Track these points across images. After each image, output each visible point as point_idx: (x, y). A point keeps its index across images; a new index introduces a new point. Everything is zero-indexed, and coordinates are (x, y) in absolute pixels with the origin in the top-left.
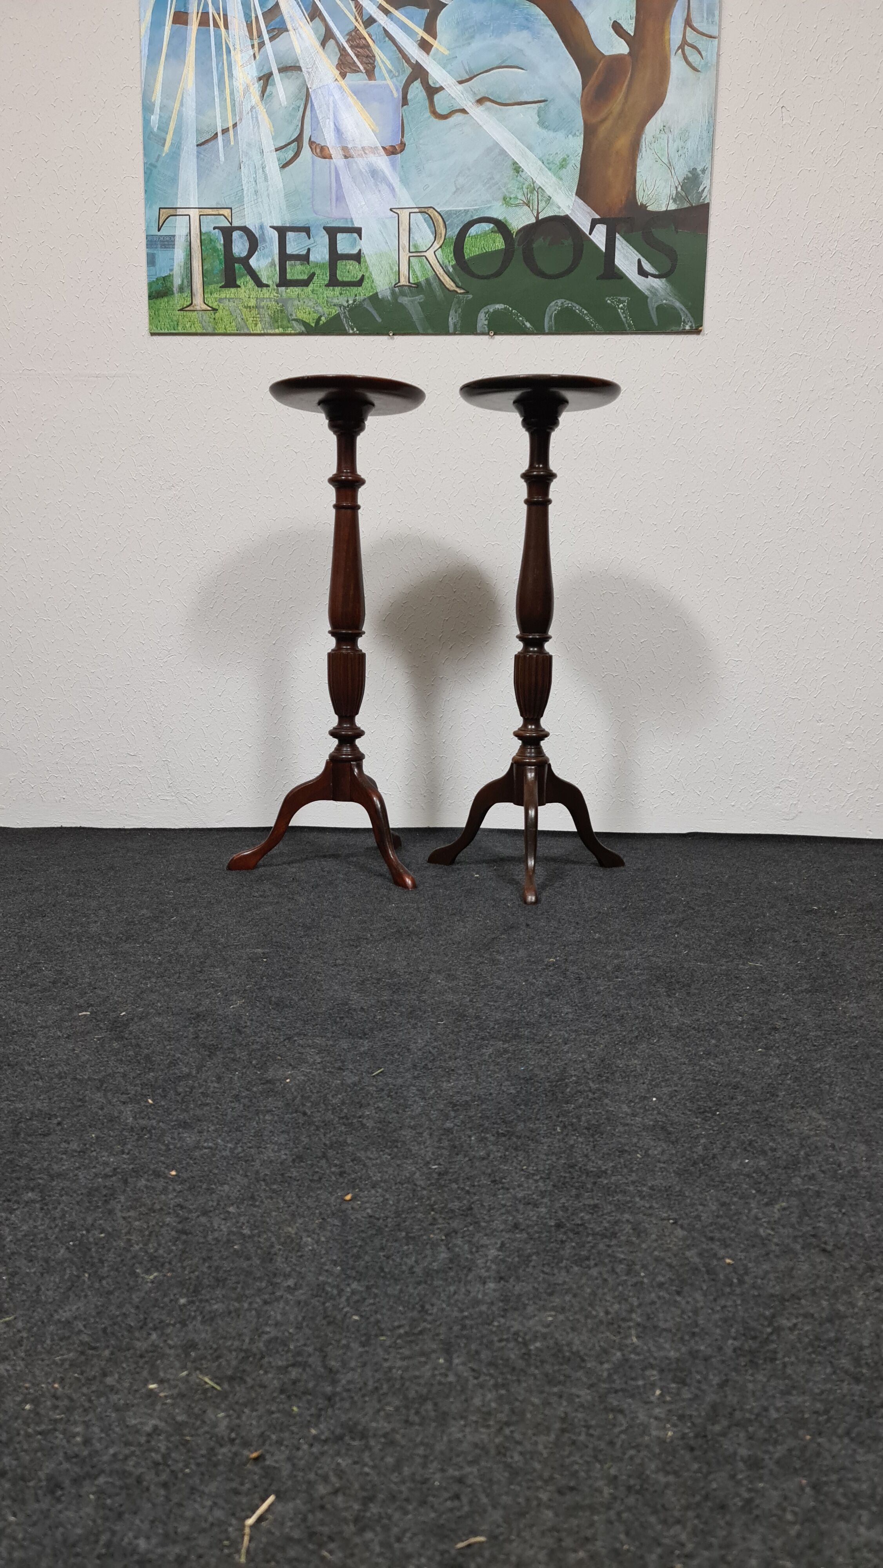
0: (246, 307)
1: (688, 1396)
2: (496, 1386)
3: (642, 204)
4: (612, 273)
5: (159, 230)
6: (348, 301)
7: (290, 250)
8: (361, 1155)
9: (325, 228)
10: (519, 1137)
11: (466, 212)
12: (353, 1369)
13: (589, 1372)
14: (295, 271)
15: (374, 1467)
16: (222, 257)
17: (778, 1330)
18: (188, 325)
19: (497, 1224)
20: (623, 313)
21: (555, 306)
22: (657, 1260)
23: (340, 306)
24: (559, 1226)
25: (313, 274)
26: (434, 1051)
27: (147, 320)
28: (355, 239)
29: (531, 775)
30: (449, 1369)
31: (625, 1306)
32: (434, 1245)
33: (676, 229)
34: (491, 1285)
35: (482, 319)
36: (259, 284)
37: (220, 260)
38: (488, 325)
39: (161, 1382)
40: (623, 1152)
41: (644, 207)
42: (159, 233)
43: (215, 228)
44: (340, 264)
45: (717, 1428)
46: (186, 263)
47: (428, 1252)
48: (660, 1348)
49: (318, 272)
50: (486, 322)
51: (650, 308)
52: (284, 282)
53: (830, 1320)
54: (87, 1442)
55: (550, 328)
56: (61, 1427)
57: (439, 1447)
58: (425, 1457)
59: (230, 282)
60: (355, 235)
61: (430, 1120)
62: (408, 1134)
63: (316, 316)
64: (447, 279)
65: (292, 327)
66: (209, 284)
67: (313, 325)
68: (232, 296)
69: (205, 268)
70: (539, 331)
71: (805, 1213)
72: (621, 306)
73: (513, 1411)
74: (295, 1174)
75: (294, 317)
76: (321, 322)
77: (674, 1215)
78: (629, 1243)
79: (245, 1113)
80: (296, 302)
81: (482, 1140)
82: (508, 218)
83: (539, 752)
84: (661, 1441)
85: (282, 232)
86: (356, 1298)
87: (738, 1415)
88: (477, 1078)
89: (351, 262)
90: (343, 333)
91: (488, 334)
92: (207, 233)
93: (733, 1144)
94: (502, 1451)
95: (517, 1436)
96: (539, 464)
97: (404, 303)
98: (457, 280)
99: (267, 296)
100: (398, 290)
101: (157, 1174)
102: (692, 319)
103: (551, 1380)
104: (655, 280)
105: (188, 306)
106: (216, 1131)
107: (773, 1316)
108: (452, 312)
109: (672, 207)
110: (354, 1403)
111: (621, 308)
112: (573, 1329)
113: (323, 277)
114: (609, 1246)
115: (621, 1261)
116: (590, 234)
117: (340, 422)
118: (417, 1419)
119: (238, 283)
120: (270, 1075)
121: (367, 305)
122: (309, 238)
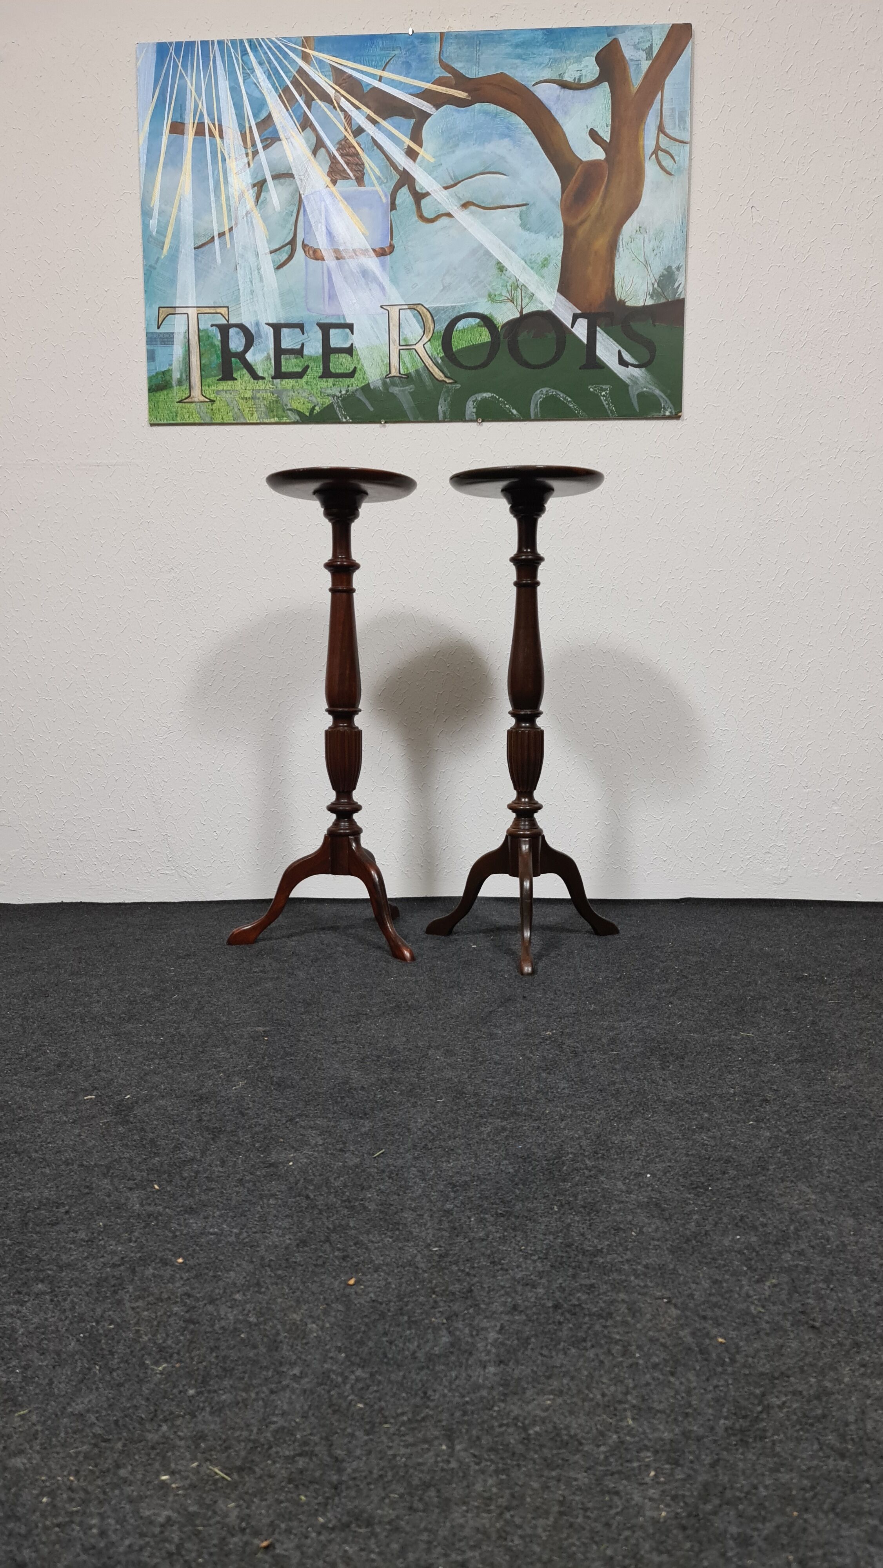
1: (681, 1476)
2: (497, 1472)
3: (620, 300)
4: (593, 363)
5: (159, 328)
6: (340, 392)
7: (284, 345)
8: (363, 1238)
9: (319, 325)
10: (517, 1217)
11: (453, 308)
12: (359, 1458)
13: (586, 1455)
14: (290, 364)
15: (380, 1554)
16: (219, 352)
17: (768, 1408)
18: (186, 416)
19: (496, 1306)
20: (605, 400)
21: (540, 395)
22: (652, 1340)
23: (333, 396)
24: (556, 1307)
25: (307, 367)
26: (433, 1131)
27: (147, 412)
28: (347, 334)
29: (525, 848)
30: (451, 1455)
31: (621, 1388)
32: (436, 1329)
33: (653, 322)
34: (492, 1369)
35: (470, 408)
36: (255, 376)
37: (217, 355)
38: (477, 413)
39: (172, 1473)
40: (618, 1229)
41: (622, 302)
42: (158, 331)
43: (212, 326)
44: (333, 357)
45: (709, 1507)
46: (184, 359)
47: (430, 1336)
48: (655, 1430)
49: (312, 364)
50: (474, 410)
51: (631, 395)
52: (279, 374)
53: (818, 1397)
54: (103, 1534)
55: (536, 415)
56: (77, 1519)
57: (443, 1532)
58: (429, 1542)
59: (227, 375)
60: (348, 330)
61: (430, 1201)
62: (409, 1216)
63: (310, 406)
64: (437, 370)
65: (288, 417)
66: (207, 377)
67: (308, 414)
68: (229, 388)
69: (203, 362)
70: (525, 417)
71: (794, 1289)
72: (604, 393)
73: (513, 1496)
74: (299, 1259)
75: (289, 407)
76: (315, 412)
77: (668, 1294)
78: (625, 1323)
79: (250, 1198)
80: (291, 393)
81: (481, 1220)
82: (493, 313)
83: (533, 824)
84: (655, 1521)
85: (277, 328)
86: (360, 1385)
87: (729, 1494)
88: (476, 1156)
89: (343, 355)
90: (336, 421)
91: (476, 421)
92: (206, 331)
93: (725, 1220)
94: (503, 1535)
95: (518, 1520)
96: (527, 548)
97: (395, 392)
98: (446, 370)
99: (263, 387)
100: (389, 380)
101: (165, 1262)
102: (671, 406)
103: (549, 1464)
104: (636, 369)
105: (186, 398)
106: (221, 1216)
107: (763, 1394)
108: (441, 401)
109: (650, 302)
110: (359, 1491)
111: (604, 396)
112: (571, 1413)
113: (317, 369)
114: (605, 1327)
115: (617, 1342)
117: (335, 510)
118: (421, 1506)
119: (235, 376)
120: (273, 1157)
121: (360, 395)
122: (303, 333)
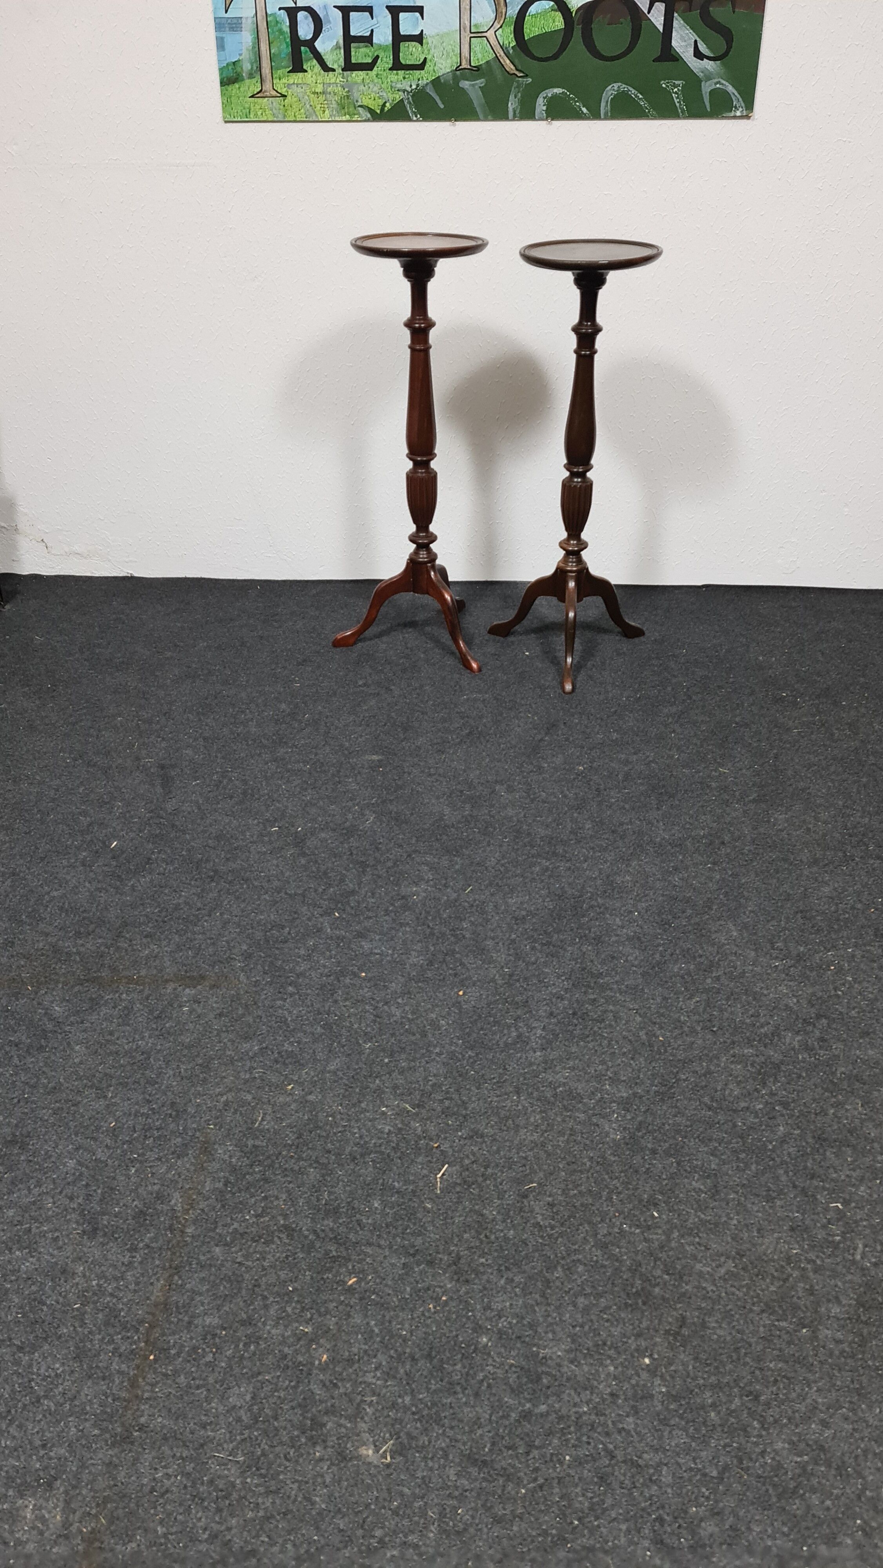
0: (314, 93)
1: (629, 1117)
2: (541, 1112)
4: (668, 54)
5: (226, 12)
6: (411, 86)
7: (354, 32)
8: (465, 960)
9: (387, 7)
10: (554, 946)
12: (474, 1102)
13: (585, 1104)
14: (360, 54)
15: (488, 1151)
16: (288, 40)
17: (678, 1080)
18: (259, 113)
19: (541, 1013)
20: (677, 98)
21: (611, 90)
22: (624, 1038)
23: (404, 91)
24: (574, 1014)
25: (377, 57)
26: (502, 869)
27: (221, 111)
28: (417, 18)
30: (519, 1102)
31: (605, 1067)
32: (509, 1027)
33: (734, 7)
34: (538, 1054)
35: (541, 105)
36: (326, 68)
37: (287, 43)
38: (546, 111)
39: (387, 1107)
40: (613, 958)
42: (227, 15)
43: (280, 9)
44: (403, 46)
45: (640, 1134)
46: (254, 48)
47: (506, 1032)
48: (620, 1091)
49: (381, 55)
50: (545, 108)
51: (704, 92)
52: (349, 66)
53: (705, 1075)
54: (361, 1137)
55: (606, 114)
56: (347, 1128)
57: (516, 1142)
58: (509, 1147)
59: (297, 67)
60: (417, 14)
61: (502, 931)
62: (490, 943)
63: (381, 102)
64: (508, 61)
65: (359, 114)
66: (278, 69)
67: (378, 112)
68: (300, 81)
69: (272, 51)
70: (595, 115)
71: (708, 1004)
72: (676, 89)
73: (548, 1124)
74: (430, 975)
75: (359, 104)
76: (386, 109)
77: (637, 1007)
78: (611, 1026)
79: (394, 925)
80: (362, 87)
81: (533, 948)
83: (580, 561)
84: (614, 1140)
85: (346, 11)
86: (471, 1060)
87: (650, 1128)
88: (530, 895)
89: (414, 43)
90: (406, 118)
91: (547, 119)
92: (274, 15)
93: (678, 952)
94: (543, 1145)
95: (550, 1137)
96: (587, 322)
97: (466, 87)
98: (516, 62)
99: (333, 81)
100: (459, 72)
101: (355, 975)
102: (743, 105)
103: (566, 1108)
104: (711, 62)
105: (258, 93)
106: (380, 940)
107: (677, 1072)
108: (512, 97)
110: (476, 1119)
111: (676, 93)
112: (579, 1080)
113: (386, 60)
114: (600, 1028)
115: (605, 1038)
116: (649, 12)
117: (413, 274)
118: (505, 1128)
119: (305, 67)
120: (404, 891)
121: (430, 91)
122: (372, 18)
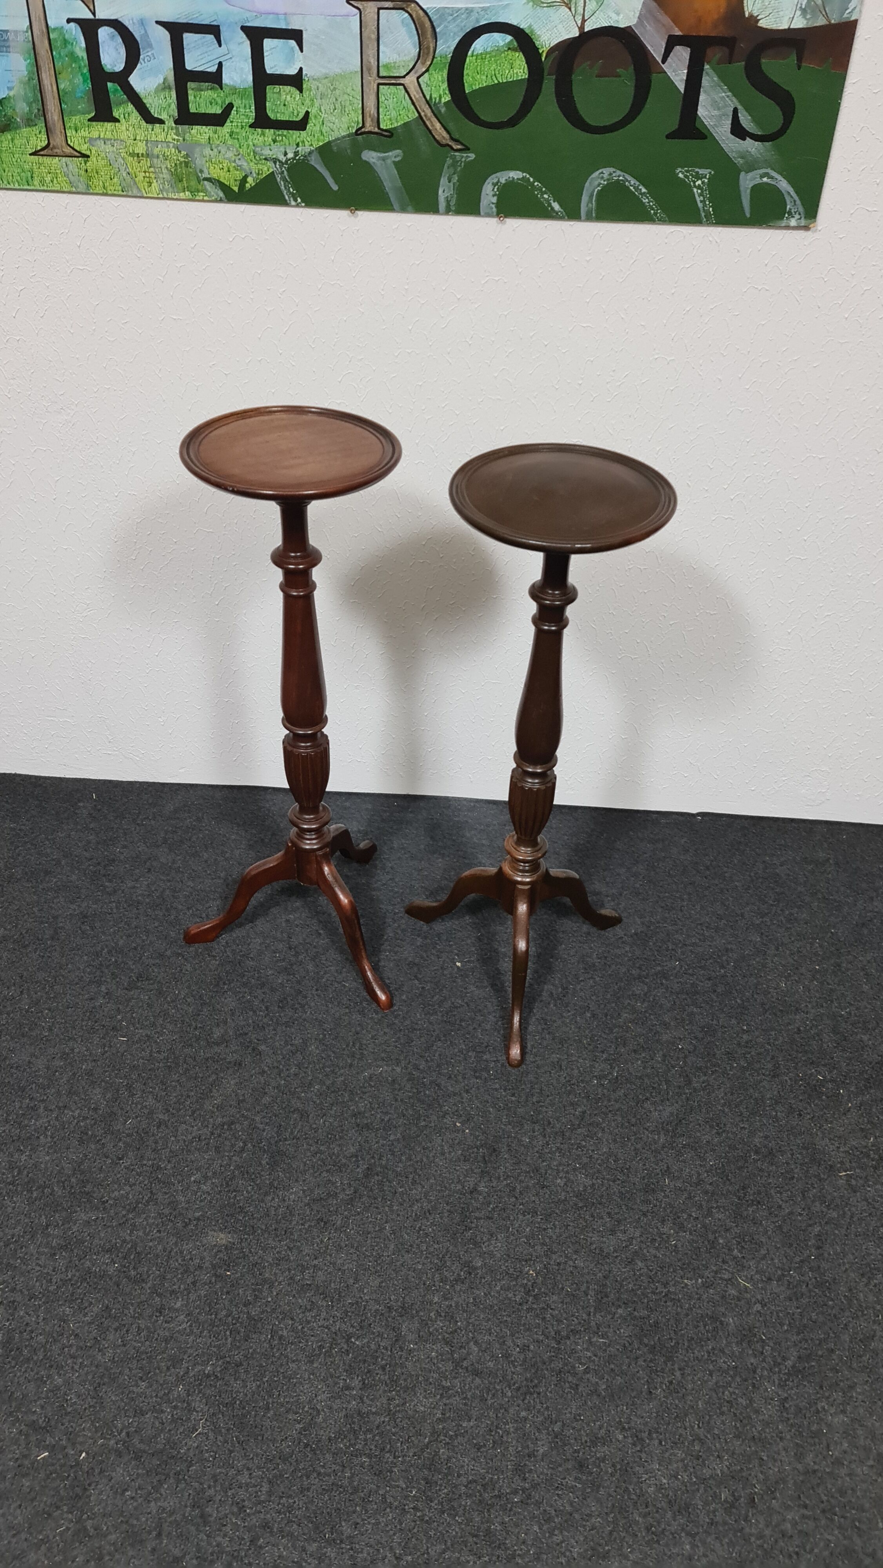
0: (132, 155)
3: (751, 16)
4: (690, 128)
6: (286, 154)
7: (191, 64)
9: (244, 29)
11: (469, 11)
14: (202, 100)
16: (86, 70)
18: (48, 179)
20: (700, 195)
21: (598, 179)
23: (275, 161)
25: (230, 106)
28: (292, 49)
33: (800, 60)
35: (488, 194)
36: (149, 118)
37: (83, 75)
38: (497, 203)
41: (754, 20)
43: (69, 21)
44: (271, 91)
46: (30, 79)
49: (237, 103)
50: (494, 200)
51: (742, 189)
52: (186, 117)
55: (589, 212)
59: (103, 113)
60: (293, 43)
63: (239, 175)
64: (438, 125)
65: (205, 191)
66: (72, 114)
67: (236, 189)
68: (109, 135)
69: (62, 86)
70: (572, 214)
72: (699, 183)
75: (206, 175)
76: (248, 186)
80: (207, 151)
82: (535, 27)
85: (176, 30)
89: (288, 88)
90: (280, 201)
91: (497, 216)
92: (60, 29)
97: (372, 161)
98: (451, 126)
99: (162, 137)
100: (362, 137)
102: (801, 209)
104: (757, 144)
105: (43, 149)
108: (444, 181)
109: (799, 23)
111: (699, 187)
113: (244, 112)
116: (664, 61)
119: (116, 114)
121: (316, 162)
122: (220, 45)
